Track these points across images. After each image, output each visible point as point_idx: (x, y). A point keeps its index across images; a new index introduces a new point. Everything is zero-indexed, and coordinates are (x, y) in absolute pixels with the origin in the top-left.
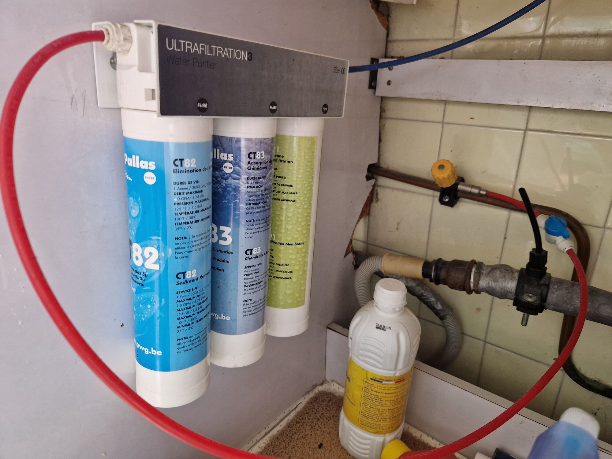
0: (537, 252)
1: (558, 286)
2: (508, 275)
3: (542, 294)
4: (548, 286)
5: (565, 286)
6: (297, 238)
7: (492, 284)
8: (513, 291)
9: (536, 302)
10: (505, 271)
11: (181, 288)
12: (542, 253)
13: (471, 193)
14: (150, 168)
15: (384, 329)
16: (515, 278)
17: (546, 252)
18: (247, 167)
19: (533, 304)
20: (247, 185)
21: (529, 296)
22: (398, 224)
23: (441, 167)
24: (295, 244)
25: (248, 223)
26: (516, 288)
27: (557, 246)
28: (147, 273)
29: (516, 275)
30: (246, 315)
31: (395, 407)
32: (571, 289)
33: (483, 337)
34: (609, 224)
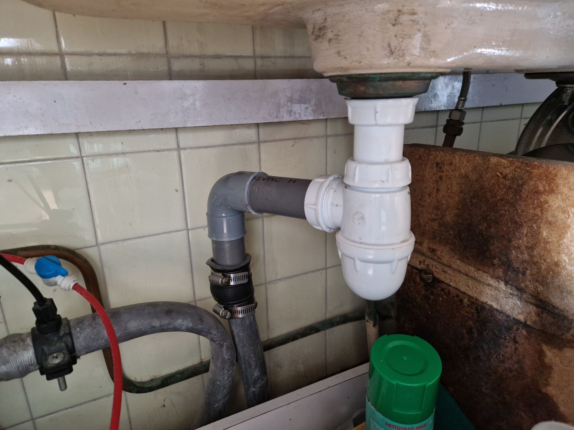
0: (40, 305)
1: (80, 328)
2: (19, 347)
3: (67, 346)
4: (70, 334)
5: (87, 324)
8: (34, 361)
9: (65, 360)
10: (13, 344)
12: (47, 303)
16: (28, 345)
17: (51, 300)
19: (62, 363)
21: (54, 357)
26: (35, 356)
27: (60, 286)
32: (94, 323)
33: (28, 417)
34: (100, 240)
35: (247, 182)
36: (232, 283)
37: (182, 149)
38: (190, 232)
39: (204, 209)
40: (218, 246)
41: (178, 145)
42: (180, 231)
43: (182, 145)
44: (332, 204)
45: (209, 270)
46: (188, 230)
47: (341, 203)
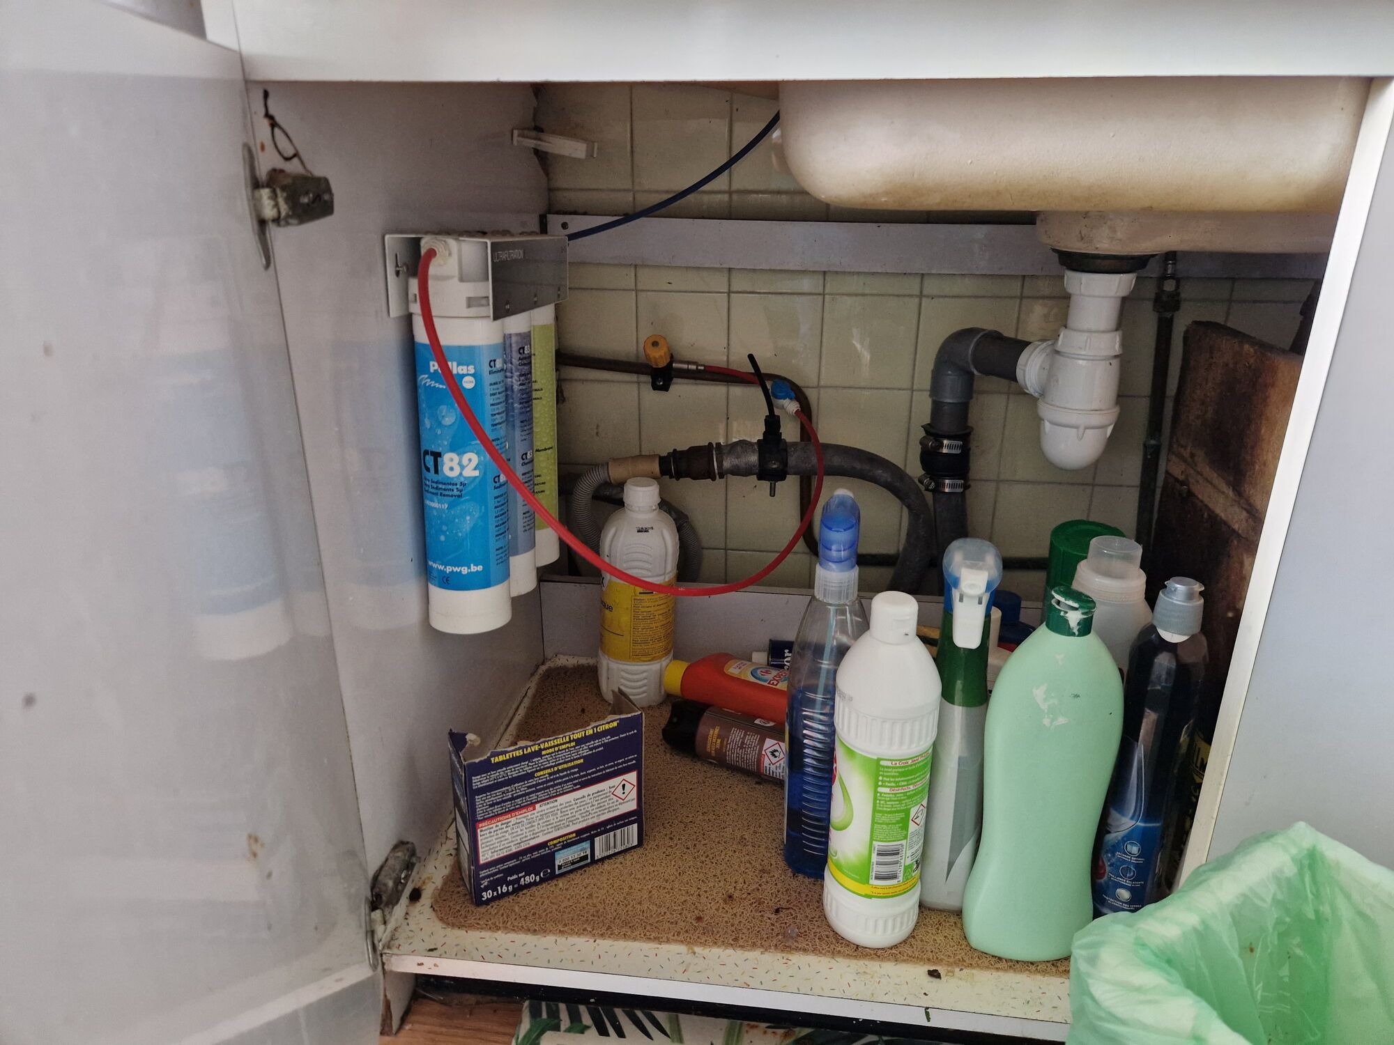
0: (770, 419)
1: (793, 449)
2: (748, 450)
3: (782, 459)
4: (786, 450)
6: (546, 442)
7: (736, 462)
8: (756, 465)
9: (779, 469)
10: (744, 447)
11: (497, 492)
12: (776, 419)
13: (688, 370)
14: (470, 372)
15: (646, 531)
16: (755, 450)
17: (779, 417)
18: (518, 363)
19: (777, 471)
20: (519, 383)
21: (771, 464)
22: (598, 426)
23: (655, 344)
24: (546, 449)
25: (523, 424)
26: (758, 460)
27: (785, 409)
28: (466, 482)
29: (756, 447)
30: (526, 530)
31: (668, 620)
32: (804, 449)
33: (723, 546)
34: (822, 383)
35: (973, 338)
36: (945, 451)
37: (925, 296)
38: (914, 393)
39: (930, 366)
40: (937, 407)
41: (921, 292)
42: (904, 389)
43: (925, 293)
44: (1041, 366)
45: (923, 434)
46: (913, 391)
47: (1047, 367)
